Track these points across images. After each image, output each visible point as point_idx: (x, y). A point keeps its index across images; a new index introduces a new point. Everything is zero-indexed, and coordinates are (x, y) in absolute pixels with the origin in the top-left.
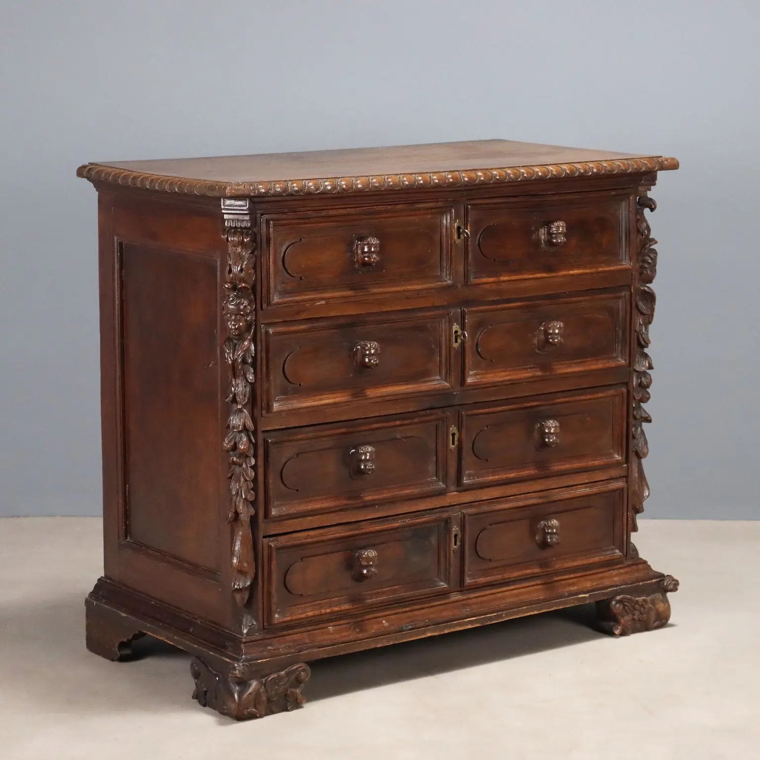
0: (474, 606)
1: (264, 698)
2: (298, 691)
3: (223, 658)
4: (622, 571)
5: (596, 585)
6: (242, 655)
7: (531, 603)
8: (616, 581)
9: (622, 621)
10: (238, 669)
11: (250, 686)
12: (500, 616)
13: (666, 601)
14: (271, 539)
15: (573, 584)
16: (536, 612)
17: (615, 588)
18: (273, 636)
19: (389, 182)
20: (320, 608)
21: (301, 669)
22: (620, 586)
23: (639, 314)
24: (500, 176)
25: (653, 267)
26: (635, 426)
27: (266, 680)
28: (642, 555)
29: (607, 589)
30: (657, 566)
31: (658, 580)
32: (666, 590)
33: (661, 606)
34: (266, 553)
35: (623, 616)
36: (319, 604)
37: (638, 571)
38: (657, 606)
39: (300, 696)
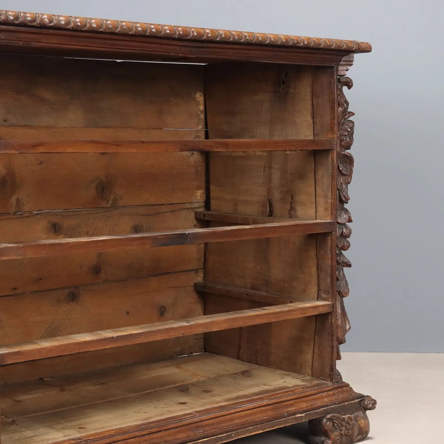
0: (207, 428)
4: (330, 393)
5: (311, 405)
7: (256, 423)
8: (325, 402)
9: (332, 436)
12: (230, 436)
13: (366, 418)
15: (291, 405)
16: (261, 432)
17: (326, 408)
19: (123, 26)
22: (329, 406)
23: (340, 175)
24: (225, 35)
25: (351, 134)
26: (338, 270)
28: (345, 379)
29: (320, 409)
30: (358, 389)
31: (359, 400)
32: (366, 409)
33: (362, 422)
35: (332, 432)
37: (342, 392)
38: (359, 423)
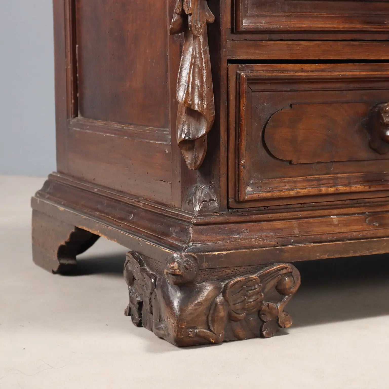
1: (222, 313)
2: (279, 306)
3: (162, 248)
6: (189, 242)
10: (177, 262)
11: (200, 291)
14: (241, 66)
18: (242, 219)
20: (319, 185)
21: (284, 271)
27: (226, 285)
34: (232, 85)
36: (319, 180)
39: (282, 316)
